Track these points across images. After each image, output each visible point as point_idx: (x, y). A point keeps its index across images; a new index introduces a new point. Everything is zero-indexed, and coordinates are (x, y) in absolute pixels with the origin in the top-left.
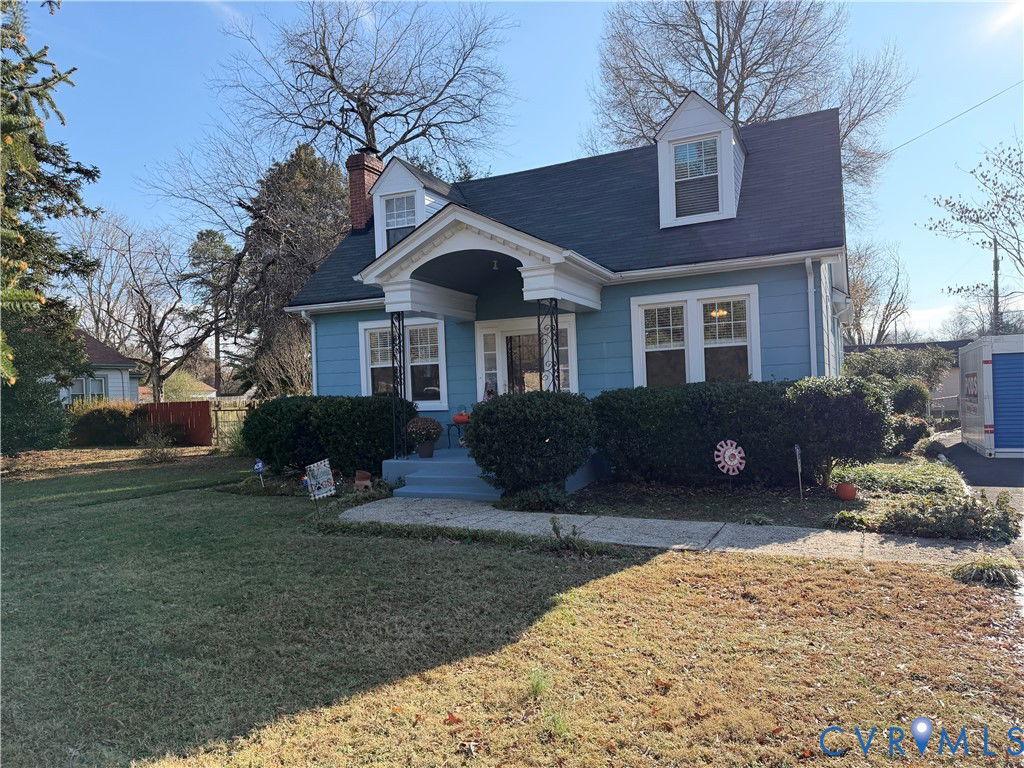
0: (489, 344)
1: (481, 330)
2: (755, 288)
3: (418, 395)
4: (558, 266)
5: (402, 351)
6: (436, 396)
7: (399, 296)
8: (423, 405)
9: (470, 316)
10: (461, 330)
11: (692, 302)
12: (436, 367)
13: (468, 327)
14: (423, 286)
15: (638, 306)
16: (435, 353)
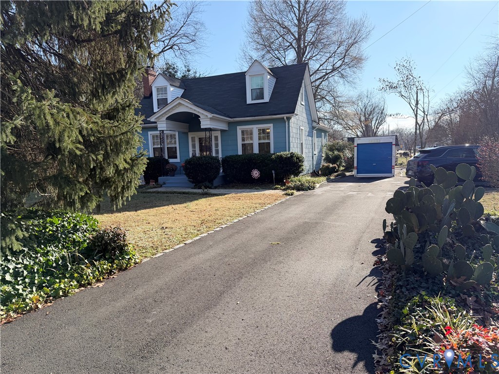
0: (193, 140)
1: (191, 135)
2: (272, 124)
3: (169, 157)
4: (211, 118)
5: (164, 143)
6: (176, 157)
7: (162, 125)
8: (171, 160)
9: (186, 131)
10: (184, 136)
11: (255, 128)
12: (176, 147)
13: (186, 134)
14: (170, 122)
15: (239, 129)
16: (175, 143)
